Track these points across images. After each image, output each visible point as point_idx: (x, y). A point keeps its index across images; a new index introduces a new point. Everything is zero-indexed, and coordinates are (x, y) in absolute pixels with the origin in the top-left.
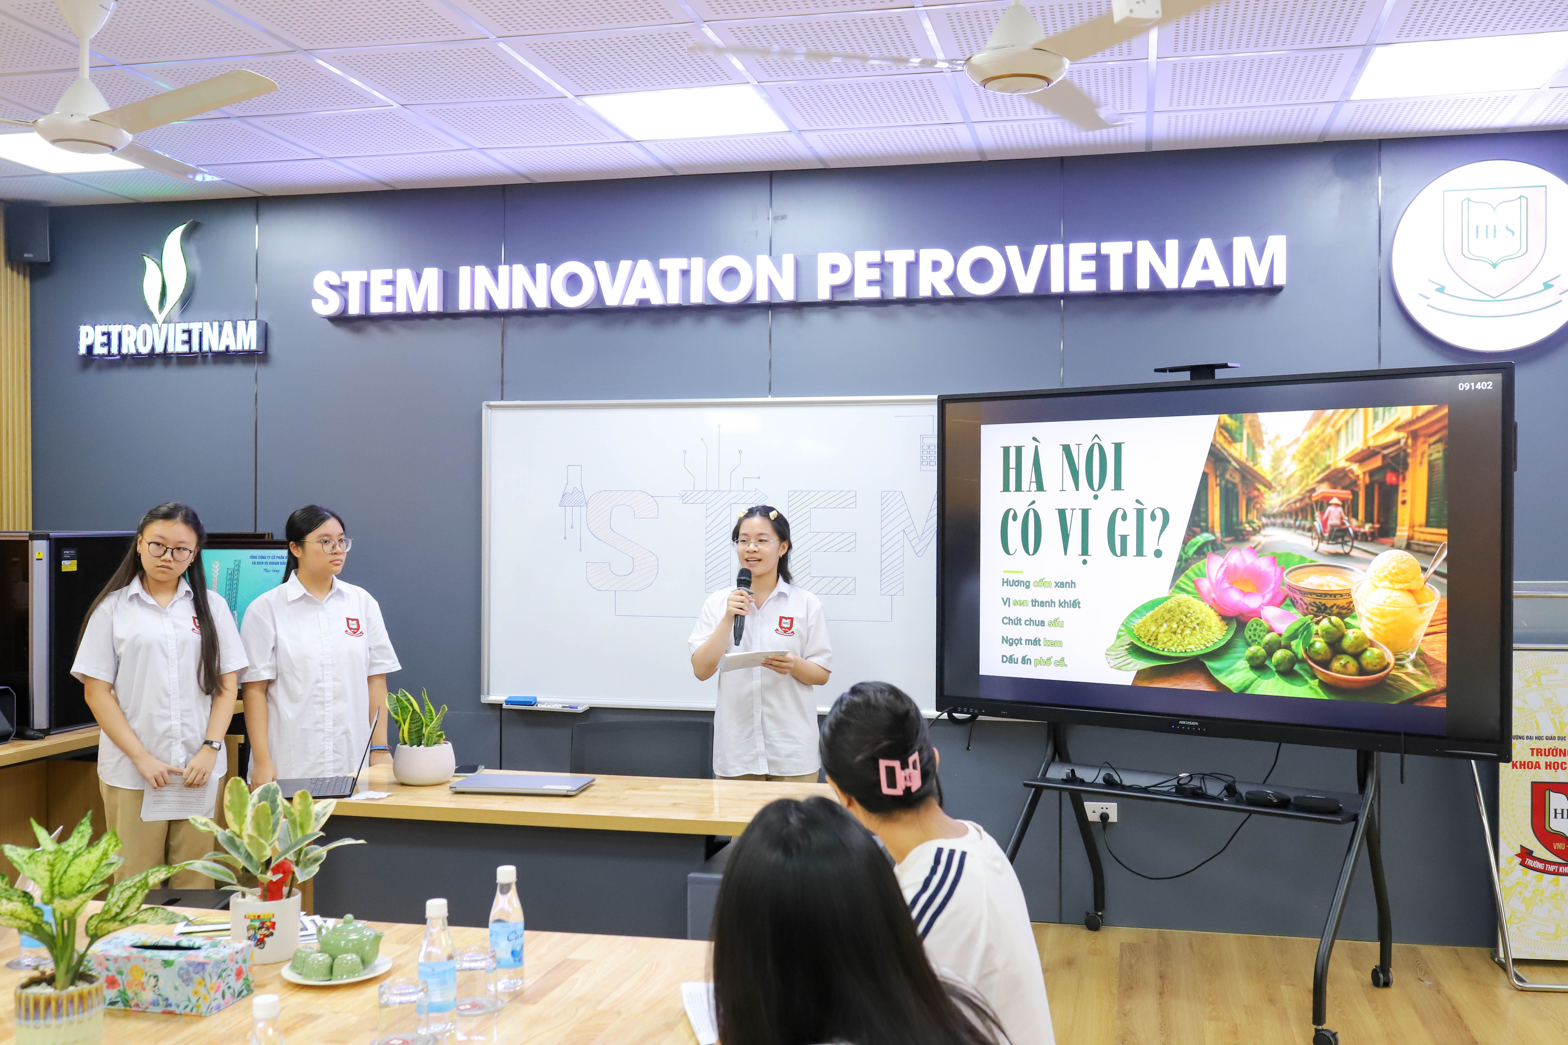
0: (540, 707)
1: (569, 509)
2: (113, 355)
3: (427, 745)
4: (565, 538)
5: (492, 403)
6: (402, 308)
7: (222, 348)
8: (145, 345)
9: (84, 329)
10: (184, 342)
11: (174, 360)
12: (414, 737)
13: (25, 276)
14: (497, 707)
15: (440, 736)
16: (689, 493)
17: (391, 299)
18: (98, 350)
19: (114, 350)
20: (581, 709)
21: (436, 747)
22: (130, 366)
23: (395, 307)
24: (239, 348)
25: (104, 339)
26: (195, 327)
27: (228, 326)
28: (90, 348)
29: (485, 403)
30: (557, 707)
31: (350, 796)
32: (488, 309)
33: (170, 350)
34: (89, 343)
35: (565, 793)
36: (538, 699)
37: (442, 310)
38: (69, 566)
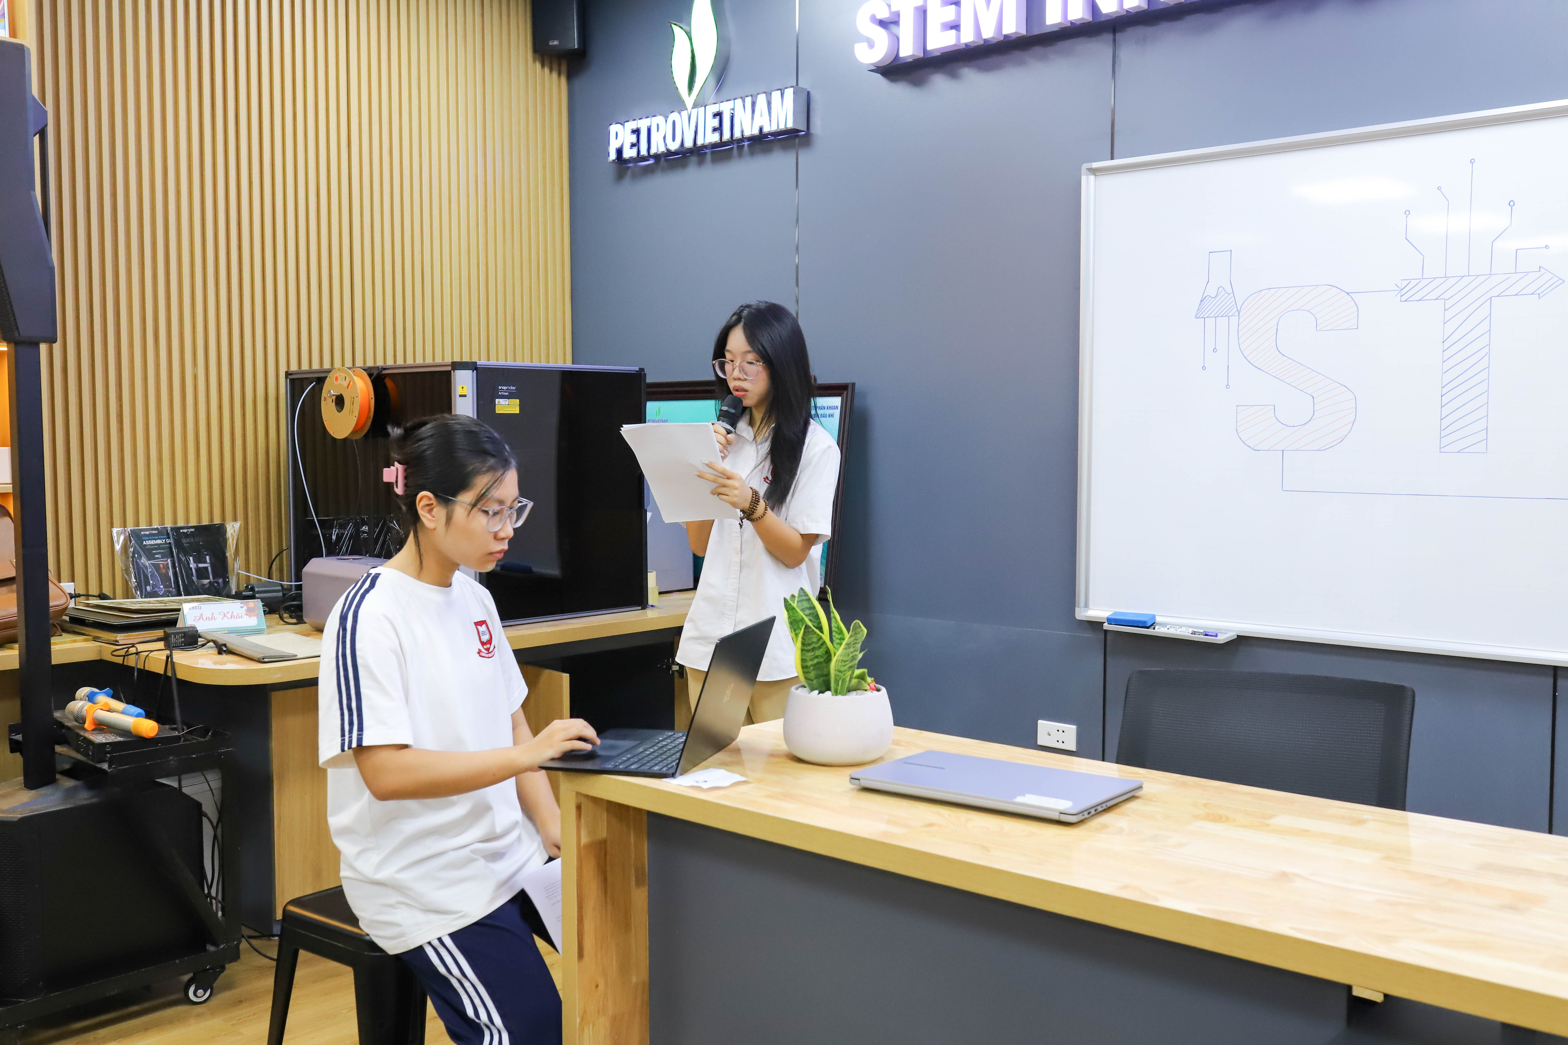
0: (1159, 631)
1: (1210, 322)
2: (644, 159)
3: (836, 693)
4: (1204, 368)
5: (1095, 165)
6: (967, 37)
7: (756, 132)
8: (674, 140)
9: (614, 128)
10: (715, 130)
11: (709, 157)
12: (812, 675)
13: (559, 74)
14: (1095, 625)
15: (861, 677)
16: (1413, 283)
17: (955, 26)
18: (629, 153)
19: (644, 152)
20: (1222, 639)
21: (853, 695)
22: (664, 170)
23: (958, 38)
24: (774, 128)
25: (633, 139)
26: (725, 108)
27: (762, 99)
28: (619, 151)
29: (1085, 166)
30: (1184, 633)
31: (673, 775)
32: (1089, 18)
33: (700, 142)
34: (618, 145)
35: (1056, 816)
36: (1158, 619)
37: (1023, 32)
38: (507, 406)
